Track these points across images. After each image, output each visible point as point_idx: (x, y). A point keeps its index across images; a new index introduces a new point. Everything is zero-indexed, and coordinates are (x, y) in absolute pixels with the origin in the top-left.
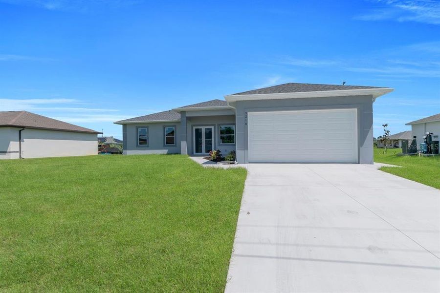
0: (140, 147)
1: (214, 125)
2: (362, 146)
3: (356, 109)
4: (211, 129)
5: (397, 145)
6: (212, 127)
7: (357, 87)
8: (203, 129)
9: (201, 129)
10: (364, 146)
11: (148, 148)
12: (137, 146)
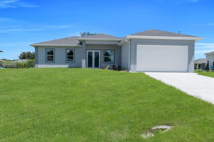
0: (48, 62)
1: (101, 50)
2: (189, 64)
3: (187, 46)
5: (196, 67)
6: (99, 51)
7: (188, 36)
8: (94, 52)
9: (92, 52)
10: (190, 64)
11: (54, 63)
12: (46, 62)
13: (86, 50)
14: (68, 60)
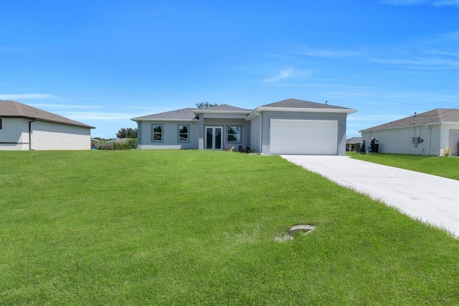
0: (155, 142)
1: (223, 126)
2: (339, 144)
3: (337, 121)
4: (221, 129)
5: (348, 149)
8: (214, 128)
9: (212, 129)
10: (341, 145)
11: (163, 143)
12: (152, 141)
13: (205, 126)
14: (181, 139)
